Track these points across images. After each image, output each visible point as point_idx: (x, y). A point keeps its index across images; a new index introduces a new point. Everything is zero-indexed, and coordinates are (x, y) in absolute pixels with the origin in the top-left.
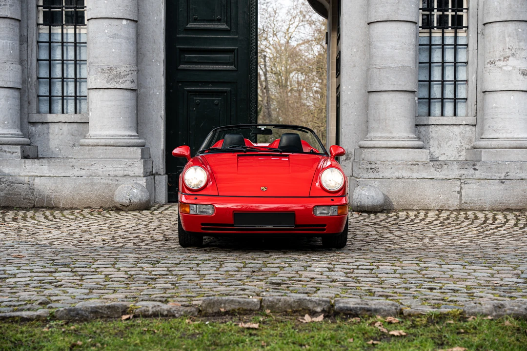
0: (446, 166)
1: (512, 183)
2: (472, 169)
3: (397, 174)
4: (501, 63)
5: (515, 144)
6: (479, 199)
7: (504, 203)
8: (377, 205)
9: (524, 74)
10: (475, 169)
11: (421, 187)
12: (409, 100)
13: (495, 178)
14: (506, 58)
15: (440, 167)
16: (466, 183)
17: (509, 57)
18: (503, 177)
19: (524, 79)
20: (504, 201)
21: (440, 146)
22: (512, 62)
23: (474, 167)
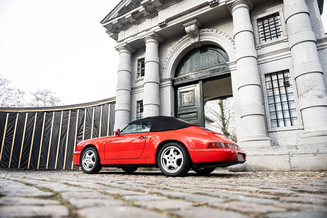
0: (280, 148)
1: (322, 155)
2: (295, 149)
3: (254, 153)
4: (305, 94)
5: (320, 134)
6: (302, 164)
7: (318, 167)
8: (238, 168)
9: (320, 97)
10: (297, 149)
11: (267, 159)
12: (258, 119)
13: (311, 153)
14: (307, 91)
15: (276, 148)
16: (292, 156)
17: (309, 90)
18: (315, 152)
19: (320, 100)
20: (319, 166)
21: (286, 141)
22: (311, 92)
23: (296, 147)
